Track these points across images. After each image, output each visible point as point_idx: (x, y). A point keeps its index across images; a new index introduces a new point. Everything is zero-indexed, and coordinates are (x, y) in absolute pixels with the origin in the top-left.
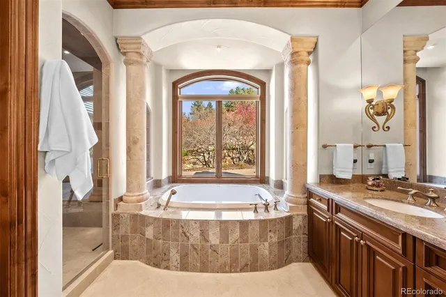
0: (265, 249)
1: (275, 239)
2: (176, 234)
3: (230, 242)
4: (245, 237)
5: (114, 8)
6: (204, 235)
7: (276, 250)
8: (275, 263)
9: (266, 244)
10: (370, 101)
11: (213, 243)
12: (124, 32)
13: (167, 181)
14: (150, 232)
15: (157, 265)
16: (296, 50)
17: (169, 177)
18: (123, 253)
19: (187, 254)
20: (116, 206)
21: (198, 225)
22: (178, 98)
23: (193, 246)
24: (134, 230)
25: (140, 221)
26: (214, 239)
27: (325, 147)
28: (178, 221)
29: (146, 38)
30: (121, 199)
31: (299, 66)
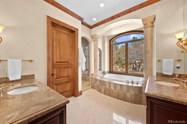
0: (129, 95)
1: (133, 93)
2: (103, 84)
3: (117, 90)
4: (122, 89)
5: (91, 29)
6: (110, 86)
7: (133, 97)
8: (133, 101)
9: (129, 94)
10: (180, 39)
11: (112, 89)
12: (93, 34)
13: (107, 72)
14: (98, 83)
15: (99, 92)
16: (145, 23)
17: (108, 71)
18: (93, 87)
19: (105, 90)
20: (92, 76)
21: (108, 83)
22: (111, 45)
23: (107, 88)
24: (95, 82)
25: (96, 80)
26: (112, 88)
27: (159, 61)
28: (103, 81)
29: (98, 34)
30: (93, 74)
31: (147, 29)
